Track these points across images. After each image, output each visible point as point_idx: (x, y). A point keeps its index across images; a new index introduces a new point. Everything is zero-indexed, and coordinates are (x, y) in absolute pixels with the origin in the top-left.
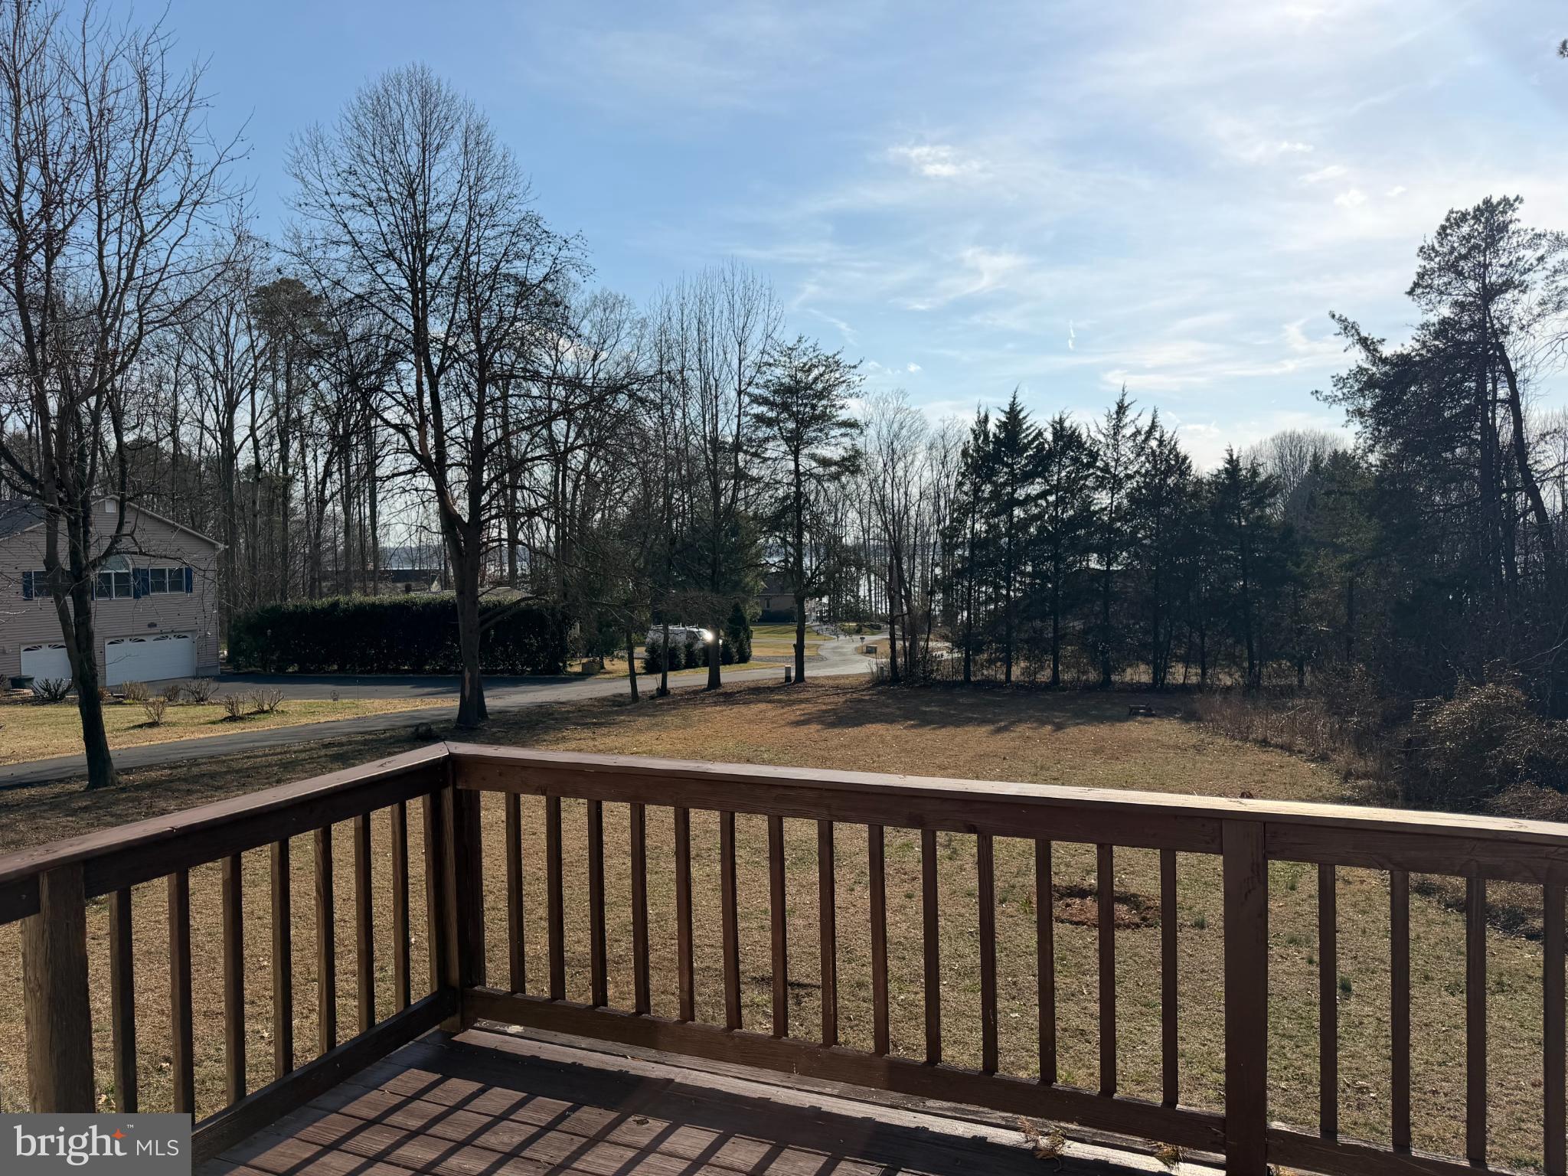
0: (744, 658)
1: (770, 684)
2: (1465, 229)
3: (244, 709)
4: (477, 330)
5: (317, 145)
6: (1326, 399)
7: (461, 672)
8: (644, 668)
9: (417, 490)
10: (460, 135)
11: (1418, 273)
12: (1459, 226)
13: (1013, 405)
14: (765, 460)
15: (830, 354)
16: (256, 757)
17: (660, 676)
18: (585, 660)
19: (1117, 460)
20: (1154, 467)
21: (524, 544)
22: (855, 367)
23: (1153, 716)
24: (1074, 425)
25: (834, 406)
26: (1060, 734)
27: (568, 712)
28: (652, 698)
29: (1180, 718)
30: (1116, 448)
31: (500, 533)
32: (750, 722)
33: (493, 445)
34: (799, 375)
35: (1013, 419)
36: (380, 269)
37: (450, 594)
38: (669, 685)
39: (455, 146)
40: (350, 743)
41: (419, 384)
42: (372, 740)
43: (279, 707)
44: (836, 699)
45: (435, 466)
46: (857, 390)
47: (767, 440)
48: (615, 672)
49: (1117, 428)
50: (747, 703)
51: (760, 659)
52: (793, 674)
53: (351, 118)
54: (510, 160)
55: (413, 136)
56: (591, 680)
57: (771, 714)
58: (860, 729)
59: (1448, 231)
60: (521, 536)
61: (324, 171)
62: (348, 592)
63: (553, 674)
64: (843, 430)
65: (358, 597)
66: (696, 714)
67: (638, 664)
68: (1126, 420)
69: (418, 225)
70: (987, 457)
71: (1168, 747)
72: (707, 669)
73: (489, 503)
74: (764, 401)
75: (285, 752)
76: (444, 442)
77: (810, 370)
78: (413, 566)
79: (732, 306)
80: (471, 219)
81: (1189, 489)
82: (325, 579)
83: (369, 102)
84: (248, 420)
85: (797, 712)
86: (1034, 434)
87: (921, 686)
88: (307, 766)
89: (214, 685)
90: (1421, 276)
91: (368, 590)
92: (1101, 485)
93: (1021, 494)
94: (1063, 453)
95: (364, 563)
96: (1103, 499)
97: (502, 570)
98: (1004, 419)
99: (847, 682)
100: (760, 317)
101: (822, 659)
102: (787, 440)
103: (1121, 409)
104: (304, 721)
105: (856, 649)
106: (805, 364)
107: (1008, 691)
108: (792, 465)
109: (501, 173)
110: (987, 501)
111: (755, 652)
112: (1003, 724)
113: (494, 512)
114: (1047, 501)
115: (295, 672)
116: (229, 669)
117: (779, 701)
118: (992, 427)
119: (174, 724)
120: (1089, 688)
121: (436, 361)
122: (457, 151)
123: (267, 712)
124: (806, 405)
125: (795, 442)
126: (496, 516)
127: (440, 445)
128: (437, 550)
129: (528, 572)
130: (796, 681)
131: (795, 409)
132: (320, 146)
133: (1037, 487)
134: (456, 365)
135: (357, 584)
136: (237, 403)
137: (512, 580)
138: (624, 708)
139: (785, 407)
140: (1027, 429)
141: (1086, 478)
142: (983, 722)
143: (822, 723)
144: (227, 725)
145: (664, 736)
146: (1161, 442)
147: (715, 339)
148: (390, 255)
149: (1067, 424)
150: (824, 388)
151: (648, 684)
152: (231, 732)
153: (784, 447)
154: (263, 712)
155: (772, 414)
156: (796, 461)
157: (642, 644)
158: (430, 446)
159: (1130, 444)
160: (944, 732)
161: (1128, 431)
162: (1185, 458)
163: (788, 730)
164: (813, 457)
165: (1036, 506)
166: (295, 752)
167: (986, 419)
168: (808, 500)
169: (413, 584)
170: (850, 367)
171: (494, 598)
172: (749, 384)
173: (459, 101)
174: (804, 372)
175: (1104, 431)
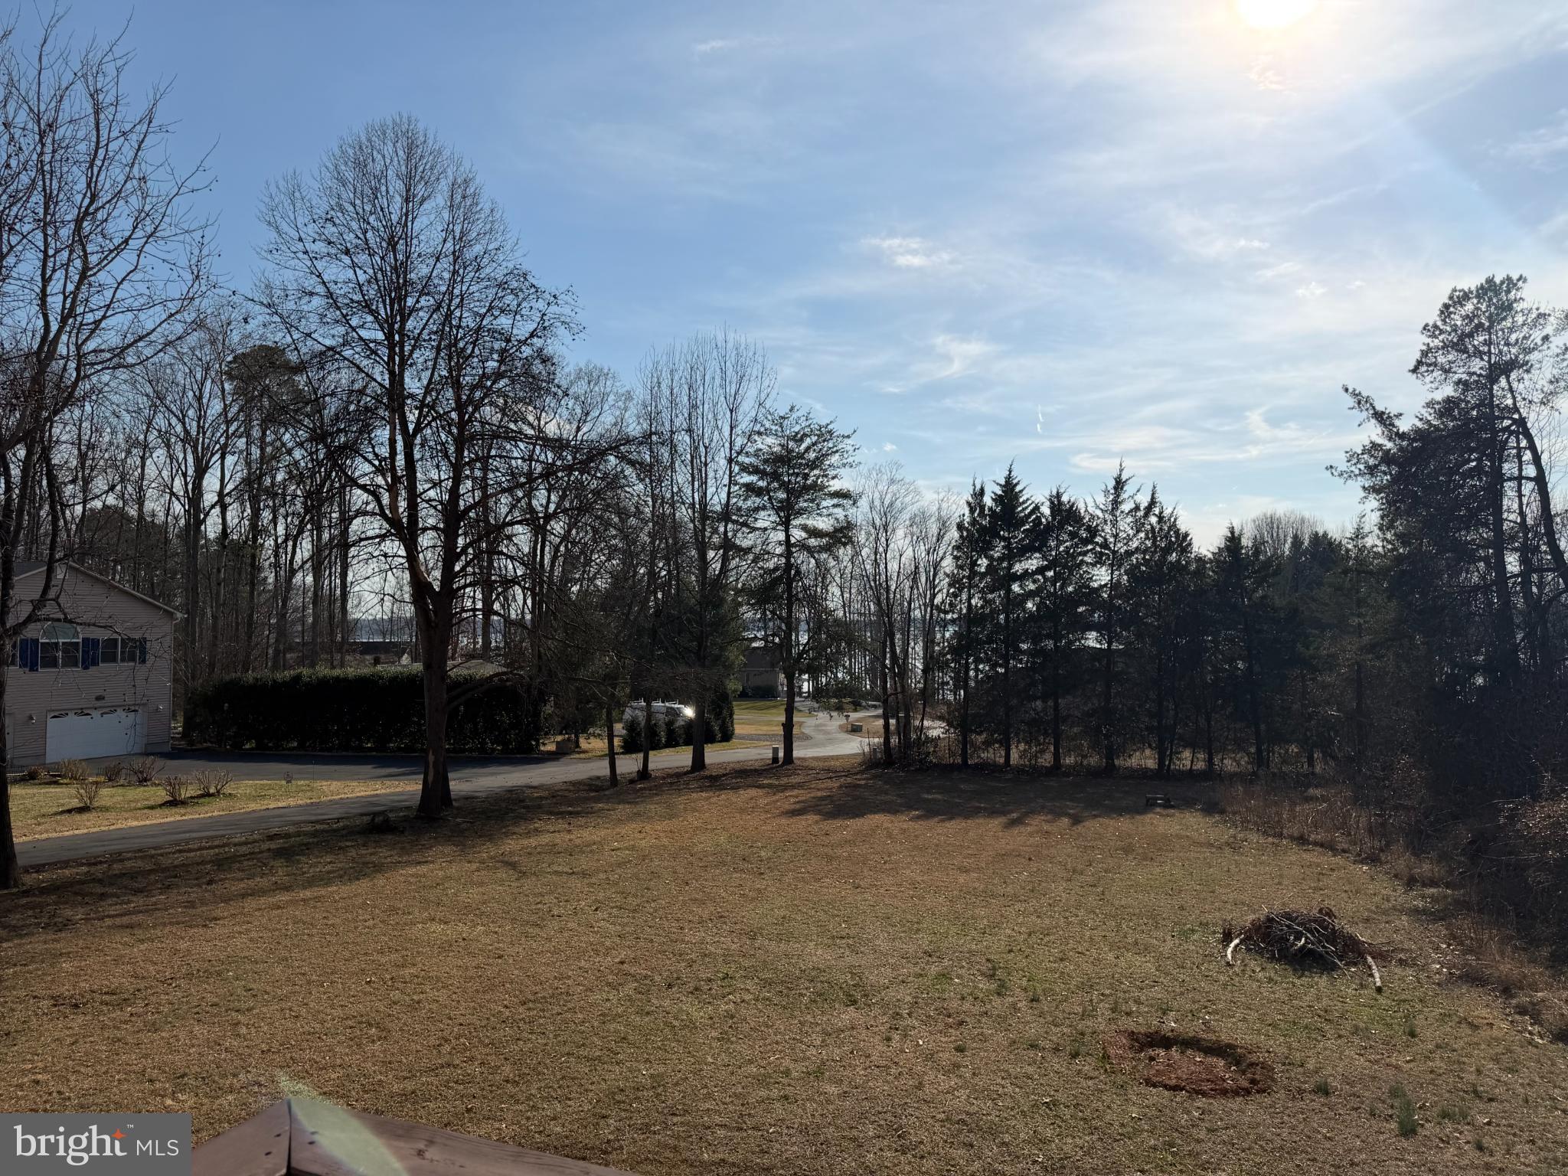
0: (727, 736)
1: (757, 765)
2: (1469, 307)
3: (186, 793)
4: (457, 386)
5: (294, 193)
6: (1341, 475)
7: (426, 751)
8: (622, 747)
9: (386, 556)
10: (445, 188)
11: (1422, 351)
12: (1462, 306)
13: (1008, 479)
14: (754, 529)
15: (824, 423)
16: (190, 851)
17: (641, 755)
18: (559, 738)
19: (1116, 536)
20: (1154, 542)
21: (499, 614)
22: (848, 437)
23: (1172, 807)
24: (1072, 500)
25: (826, 476)
26: (1080, 828)
27: (541, 798)
28: (632, 781)
29: (1202, 810)
30: (1114, 523)
31: (474, 602)
32: (742, 811)
33: (468, 509)
34: (791, 444)
35: (1009, 493)
36: (354, 322)
37: (418, 667)
38: (651, 766)
39: (440, 199)
40: (298, 834)
41: (392, 442)
42: (323, 831)
43: (227, 790)
44: (829, 784)
45: (407, 532)
46: (850, 460)
47: (757, 509)
48: (592, 750)
49: (1116, 503)
50: (735, 788)
51: (742, 737)
52: (781, 754)
53: (332, 168)
54: (497, 215)
55: (397, 186)
56: (564, 760)
57: (762, 802)
58: (862, 820)
59: (1452, 309)
60: (496, 606)
61: (300, 221)
62: (313, 665)
63: (525, 753)
64: (835, 501)
65: (323, 671)
66: (680, 800)
67: (617, 742)
68: (1124, 496)
69: (398, 277)
70: (983, 530)
71: (1201, 845)
72: (691, 748)
73: (463, 569)
74: (755, 470)
75: (224, 845)
76: (417, 505)
77: (801, 440)
78: (384, 637)
79: (723, 372)
80: (455, 272)
81: (1193, 567)
82: (290, 649)
83: (351, 151)
84: (217, 487)
85: (790, 799)
86: (1031, 508)
87: (916, 770)
88: (245, 863)
89: (160, 763)
90: (1425, 354)
91: (335, 663)
92: (1099, 561)
93: (1018, 568)
94: (1061, 527)
95: (332, 633)
96: (1102, 576)
97: (475, 643)
98: (1000, 493)
99: (838, 764)
100: (753, 384)
101: (807, 738)
102: (777, 511)
103: (1119, 484)
104: (253, 806)
105: (841, 727)
106: (797, 433)
107: (1010, 776)
108: (781, 536)
109: (488, 226)
110: (983, 575)
111: (739, 729)
112: (1015, 815)
113: (469, 579)
114: (1044, 577)
115: (252, 749)
116: (183, 744)
117: (770, 786)
118: (988, 501)
119: (107, 809)
120: (1094, 774)
121: (412, 417)
122: (442, 203)
123: (212, 795)
124: (797, 475)
125: (787, 513)
126: (470, 585)
127: (413, 507)
128: (408, 622)
129: (502, 645)
130: (784, 764)
131: (786, 479)
132: (297, 194)
133: (1035, 562)
134: (434, 424)
135: (324, 656)
136: (207, 467)
137: (485, 653)
138: (602, 793)
139: (775, 476)
140: (1024, 502)
141: (1085, 554)
142: (993, 813)
143: (819, 813)
144: (166, 811)
145: (648, 828)
146: (1161, 518)
147: (706, 406)
148: (367, 306)
149: (1065, 499)
150: (817, 458)
151: (628, 765)
152: (168, 820)
153: (774, 518)
154: (209, 795)
155: (762, 484)
156: (787, 531)
157: (620, 720)
158: (401, 510)
159: (1130, 519)
160: (955, 825)
161: (1127, 507)
162: (1186, 535)
163: (784, 821)
164: (804, 528)
165: (1034, 582)
166: (235, 845)
167: (982, 492)
168: (798, 572)
169: (383, 657)
170: (843, 436)
171: (465, 672)
172: (739, 453)
173: (446, 153)
174: (796, 441)
175: (1102, 507)
